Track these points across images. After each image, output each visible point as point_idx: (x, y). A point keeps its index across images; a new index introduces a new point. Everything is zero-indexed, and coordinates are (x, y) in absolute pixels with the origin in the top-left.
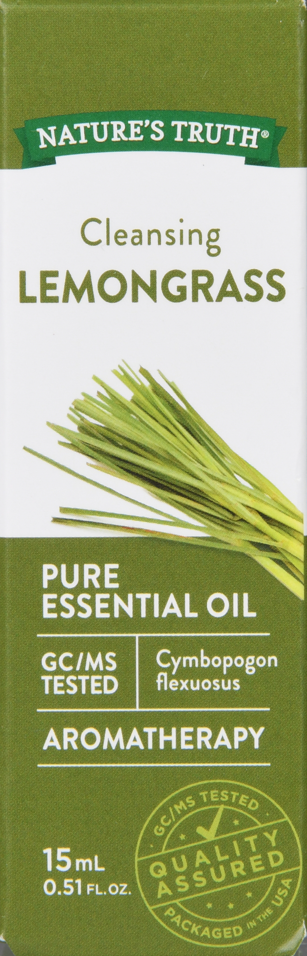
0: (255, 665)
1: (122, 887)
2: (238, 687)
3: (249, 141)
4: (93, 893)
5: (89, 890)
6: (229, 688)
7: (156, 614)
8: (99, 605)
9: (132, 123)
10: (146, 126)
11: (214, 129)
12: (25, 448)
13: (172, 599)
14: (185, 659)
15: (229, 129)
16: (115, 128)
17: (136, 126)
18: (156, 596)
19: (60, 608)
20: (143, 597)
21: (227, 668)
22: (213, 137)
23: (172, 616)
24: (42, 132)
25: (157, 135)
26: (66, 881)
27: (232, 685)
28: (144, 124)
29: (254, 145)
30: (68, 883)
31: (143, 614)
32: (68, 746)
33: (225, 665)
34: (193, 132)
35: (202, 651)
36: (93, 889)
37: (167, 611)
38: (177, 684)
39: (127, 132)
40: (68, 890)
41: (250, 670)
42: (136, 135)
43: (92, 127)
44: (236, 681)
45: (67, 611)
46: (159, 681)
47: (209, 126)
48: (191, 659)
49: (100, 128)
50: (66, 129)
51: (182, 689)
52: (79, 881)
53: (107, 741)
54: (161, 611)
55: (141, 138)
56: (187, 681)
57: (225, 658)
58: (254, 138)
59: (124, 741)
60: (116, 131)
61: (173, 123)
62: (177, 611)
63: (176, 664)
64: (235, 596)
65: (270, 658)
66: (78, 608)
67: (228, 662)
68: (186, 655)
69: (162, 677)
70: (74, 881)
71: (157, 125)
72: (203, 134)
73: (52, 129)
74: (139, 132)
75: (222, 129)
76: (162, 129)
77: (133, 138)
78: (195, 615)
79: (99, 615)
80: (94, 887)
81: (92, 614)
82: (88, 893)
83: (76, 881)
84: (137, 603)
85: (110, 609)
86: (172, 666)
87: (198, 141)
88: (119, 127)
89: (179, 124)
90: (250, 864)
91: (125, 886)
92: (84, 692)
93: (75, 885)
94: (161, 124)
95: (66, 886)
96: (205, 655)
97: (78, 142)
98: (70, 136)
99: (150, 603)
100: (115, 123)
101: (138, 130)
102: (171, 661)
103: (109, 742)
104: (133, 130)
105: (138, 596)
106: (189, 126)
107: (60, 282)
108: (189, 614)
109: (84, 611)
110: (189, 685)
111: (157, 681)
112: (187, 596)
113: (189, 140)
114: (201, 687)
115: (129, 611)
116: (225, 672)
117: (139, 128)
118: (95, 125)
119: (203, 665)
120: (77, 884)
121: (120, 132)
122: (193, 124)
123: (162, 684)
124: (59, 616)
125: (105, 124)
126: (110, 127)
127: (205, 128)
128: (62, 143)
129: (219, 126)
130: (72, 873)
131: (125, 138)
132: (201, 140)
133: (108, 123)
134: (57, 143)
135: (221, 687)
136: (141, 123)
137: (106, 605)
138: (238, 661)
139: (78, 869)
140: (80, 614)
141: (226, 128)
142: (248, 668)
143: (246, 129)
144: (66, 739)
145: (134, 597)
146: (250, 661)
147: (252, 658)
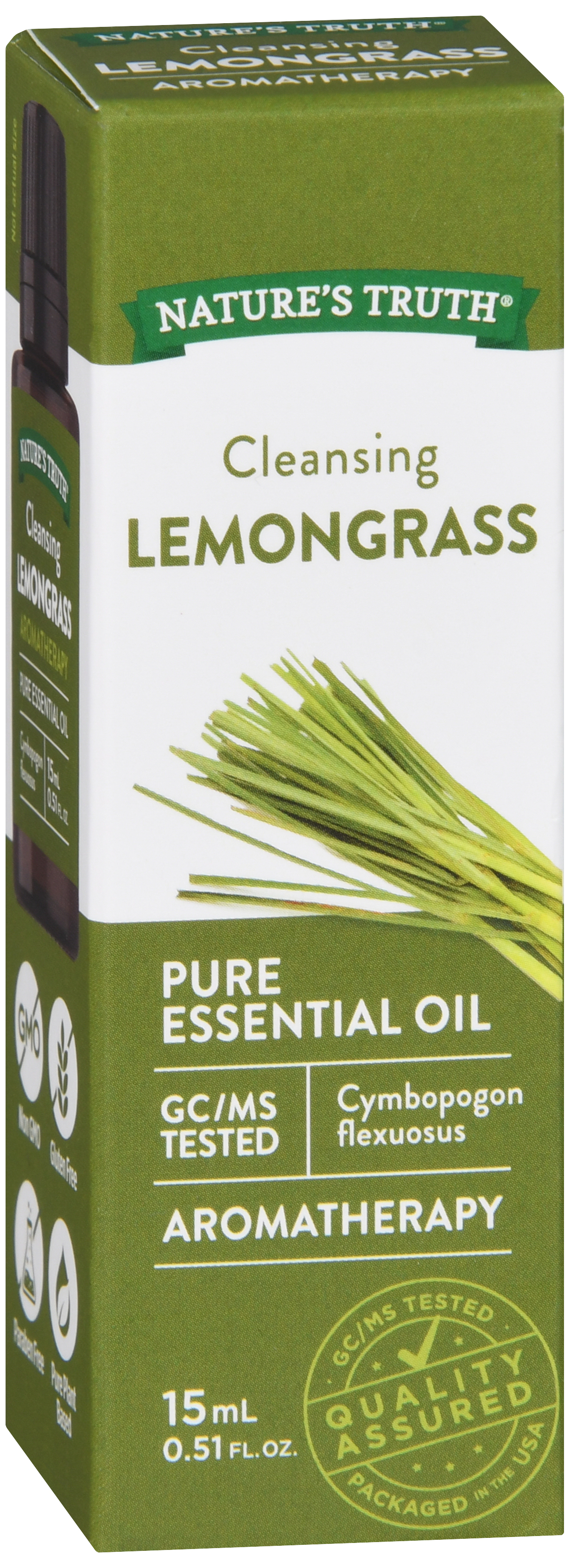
0: (488, 1103)
1: (284, 1445)
2: (461, 1138)
3: (482, 312)
4: (239, 1455)
5: (233, 1451)
6: (448, 1139)
7: (338, 1032)
8: (250, 1021)
9: (303, 290)
10: (324, 294)
11: (429, 297)
12: (136, 787)
13: (361, 1008)
14: (381, 1097)
15: (451, 296)
16: (277, 298)
17: (309, 294)
18: (338, 1004)
19: (189, 1028)
20: (318, 1006)
21: (446, 1108)
22: (428, 307)
23: (362, 1034)
24: (164, 308)
25: (342, 307)
26: (198, 1439)
27: (454, 1134)
28: (322, 291)
29: (489, 318)
30: (201, 1443)
31: (318, 1033)
32: (202, 1236)
33: (443, 1105)
34: (396, 301)
35: (408, 1085)
36: (238, 1450)
37: (354, 1025)
38: (369, 1136)
39: (295, 305)
40: (201, 1452)
41: (481, 1111)
42: (310, 308)
43: (241, 298)
44: (459, 1128)
45: (201, 1031)
46: (342, 1132)
47: (421, 291)
48: (390, 1097)
49: (254, 299)
50: (201, 301)
51: (376, 1143)
52: (217, 1439)
53: (262, 1226)
54: (345, 1027)
55: (317, 313)
56: (384, 1131)
57: (443, 1094)
58: (490, 307)
59: (288, 1225)
60: (278, 303)
61: (366, 289)
62: (369, 1025)
63: (368, 1107)
64: (459, 999)
65: (511, 1092)
66: (218, 1027)
67: (447, 1099)
68: (382, 1092)
69: (347, 1127)
70: (210, 1439)
71: (342, 293)
72: (412, 304)
73: (180, 302)
74: (313, 304)
75: (442, 295)
76: (349, 297)
77: (304, 313)
78: (397, 1030)
79: (250, 1036)
80: (241, 1447)
81: (239, 1035)
82: (232, 1456)
83: (213, 1439)
84: (308, 1016)
85: (267, 1027)
86: (362, 1109)
87: (404, 316)
88: (283, 297)
89: (375, 290)
90: (480, 1402)
91: (288, 1443)
92: (226, 1153)
93: (211, 1445)
94: (348, 290)
95: (197, 1447)
96: (412, 1090)
97: (220, 321)
98: (207, 313)
99: (328, 1014)
100: (276, 292)
101: (313, 301)
102: (360, 1102)
103: (264, 1227)
104: (304, 302)
105: (310, 1005)
106: (391, 293)
107: (192, 534)
108: (387, 1030)
109: (227, 1030)
110: (387, 1136)
111: (339, 1133)
112: (385, 1003)
113: (391, 314)
114: (405, 1139)
115: (296, 1028)
116: (442, 1115)
117: (313, 298)
118: (246, 294)
119: (408, 1105)
120: (215, 1443)
121: (285, 304)
122: (396, 289)
123: (347, 1137)
124: (188, 1039)
125: (262, 293)
126: (269, 298)
127: (415, 295)
128: (194, 323)
129: (437, 291)
130: (207, 1428)
131: (292, 314)
132: (410, 314)
133: (266, 291)
134: (187, 324)
135: (436, 1137)
136: (316, 289)
137: (260, 1021)
138: (463, 1098)
139: (215, 1420)
140: (221, 1036)
141: (446, 294)
142: (477, 1108)
143: (477, 294)
144: (198, 1225)
145: (304, 1006)
146: (481, 1096)
147: (484, 1092)
